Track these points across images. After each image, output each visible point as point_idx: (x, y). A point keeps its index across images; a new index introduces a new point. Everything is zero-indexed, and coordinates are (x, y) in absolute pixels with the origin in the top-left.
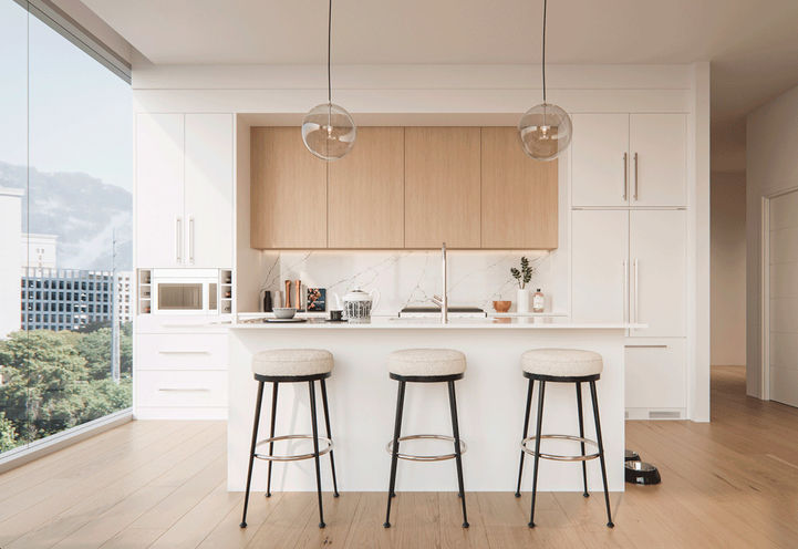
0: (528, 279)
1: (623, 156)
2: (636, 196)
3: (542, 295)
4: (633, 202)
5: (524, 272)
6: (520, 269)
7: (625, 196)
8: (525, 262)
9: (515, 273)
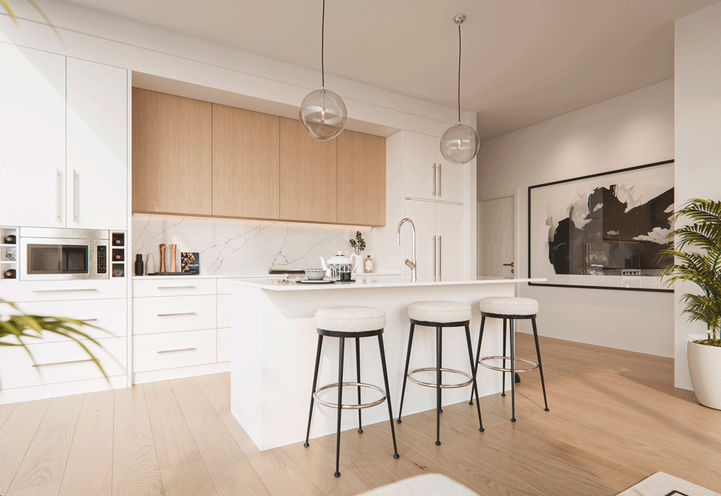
0: (363, 248)
1: (432, 165)
2: (440, 194)
4: (437, 197)
5: (359, 243)
6: (356, 240)
7: (435, 193)
8: (359, 235)
9: (353, 243)
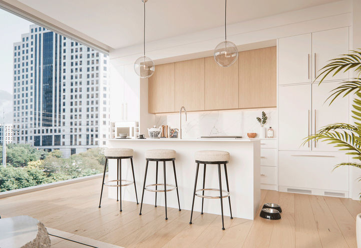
0: (264, 122)
2: (315, 76)
3: (272, 130)
5: (264, 119)
6: (261, 117)
7: (309, 77)
8: (264, 114)
9: (259, 119)
